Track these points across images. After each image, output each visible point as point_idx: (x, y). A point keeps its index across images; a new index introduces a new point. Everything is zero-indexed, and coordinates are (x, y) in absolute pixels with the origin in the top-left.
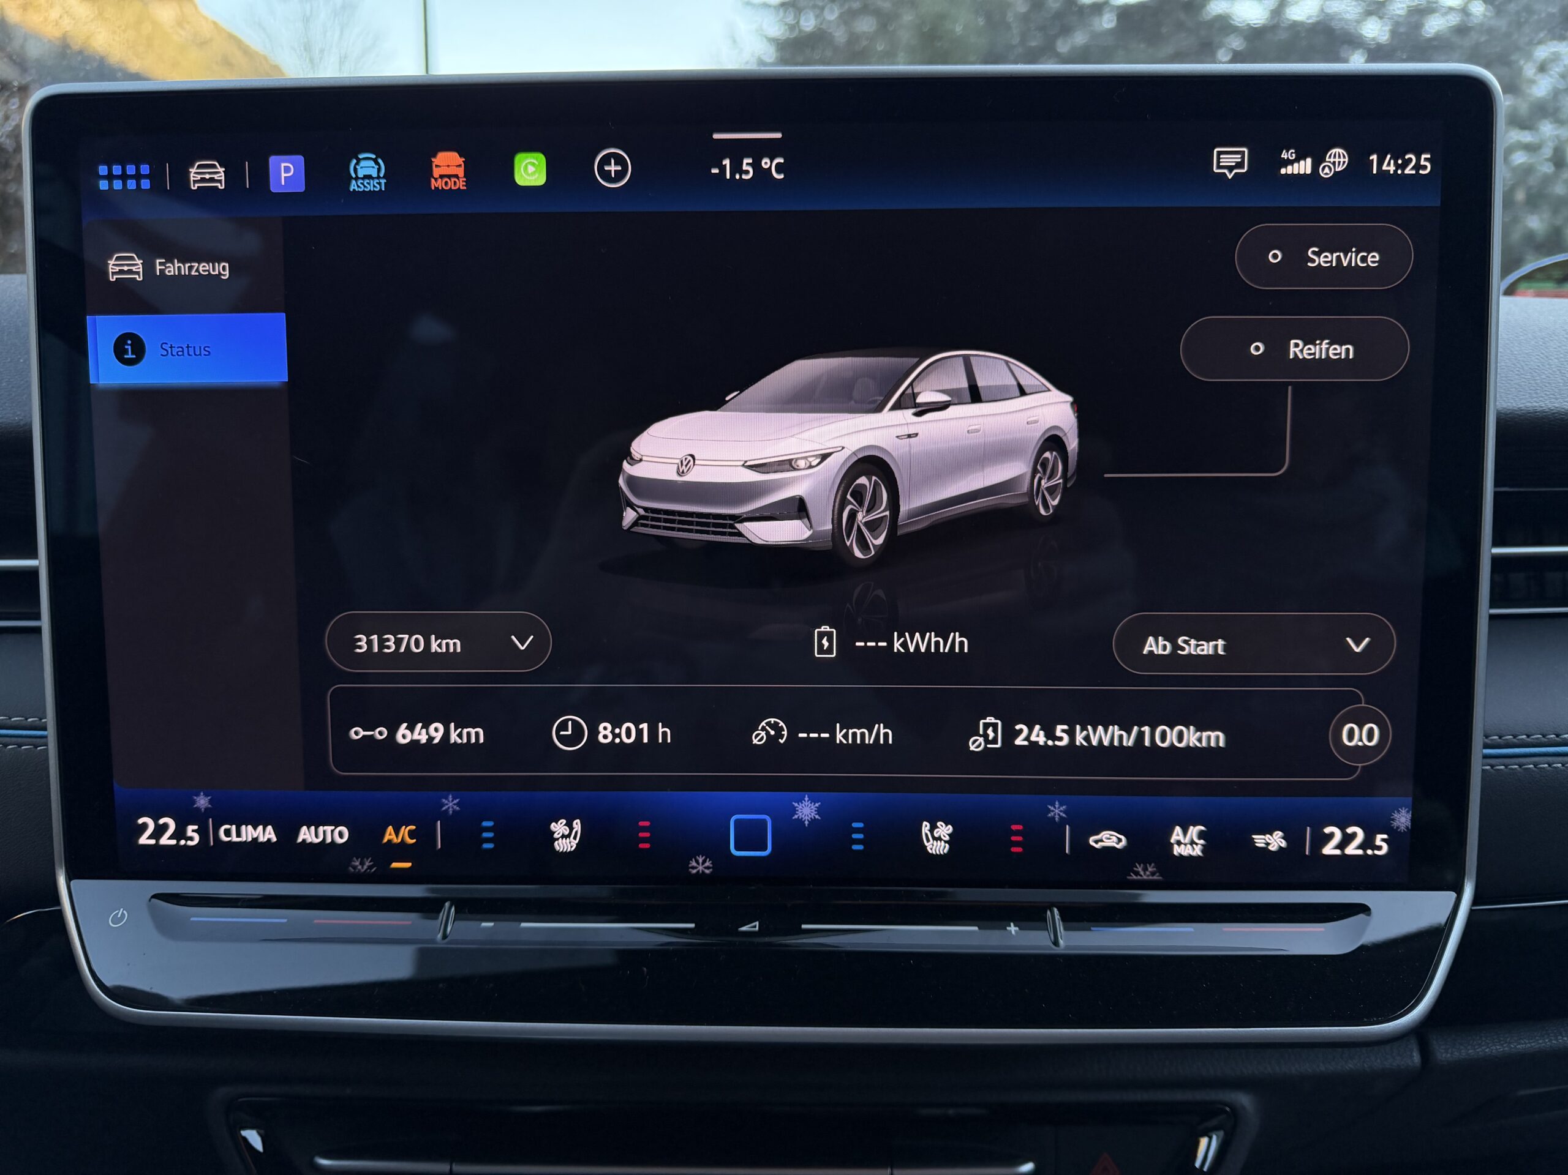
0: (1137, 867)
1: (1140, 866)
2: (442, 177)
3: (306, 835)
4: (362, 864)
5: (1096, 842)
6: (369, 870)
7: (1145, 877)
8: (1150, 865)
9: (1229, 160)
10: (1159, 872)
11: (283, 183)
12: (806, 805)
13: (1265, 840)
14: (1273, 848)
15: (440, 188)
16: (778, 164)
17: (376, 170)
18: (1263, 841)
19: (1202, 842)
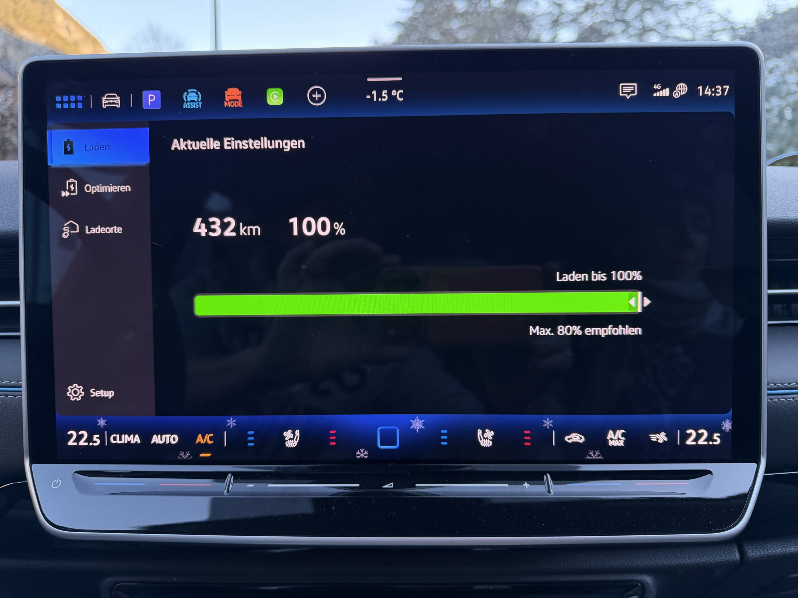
0: (590, 453)
1: (591, 451)
2: (230, 100)
3: (156, 439)
4: (185, 454)
5: (569, 439)
6: (188, 458)
7: (594, 458)
8: (597, 451)
9: (628, 89)
10: (602, 455)
11: (150, 104)
12: (417, 421)
13: (656, 437)
14: (661, 441)
15: (229, 106)
16: (400, 94)
17: (197, 97)
18: (655, 438)
19: (624, 438)
